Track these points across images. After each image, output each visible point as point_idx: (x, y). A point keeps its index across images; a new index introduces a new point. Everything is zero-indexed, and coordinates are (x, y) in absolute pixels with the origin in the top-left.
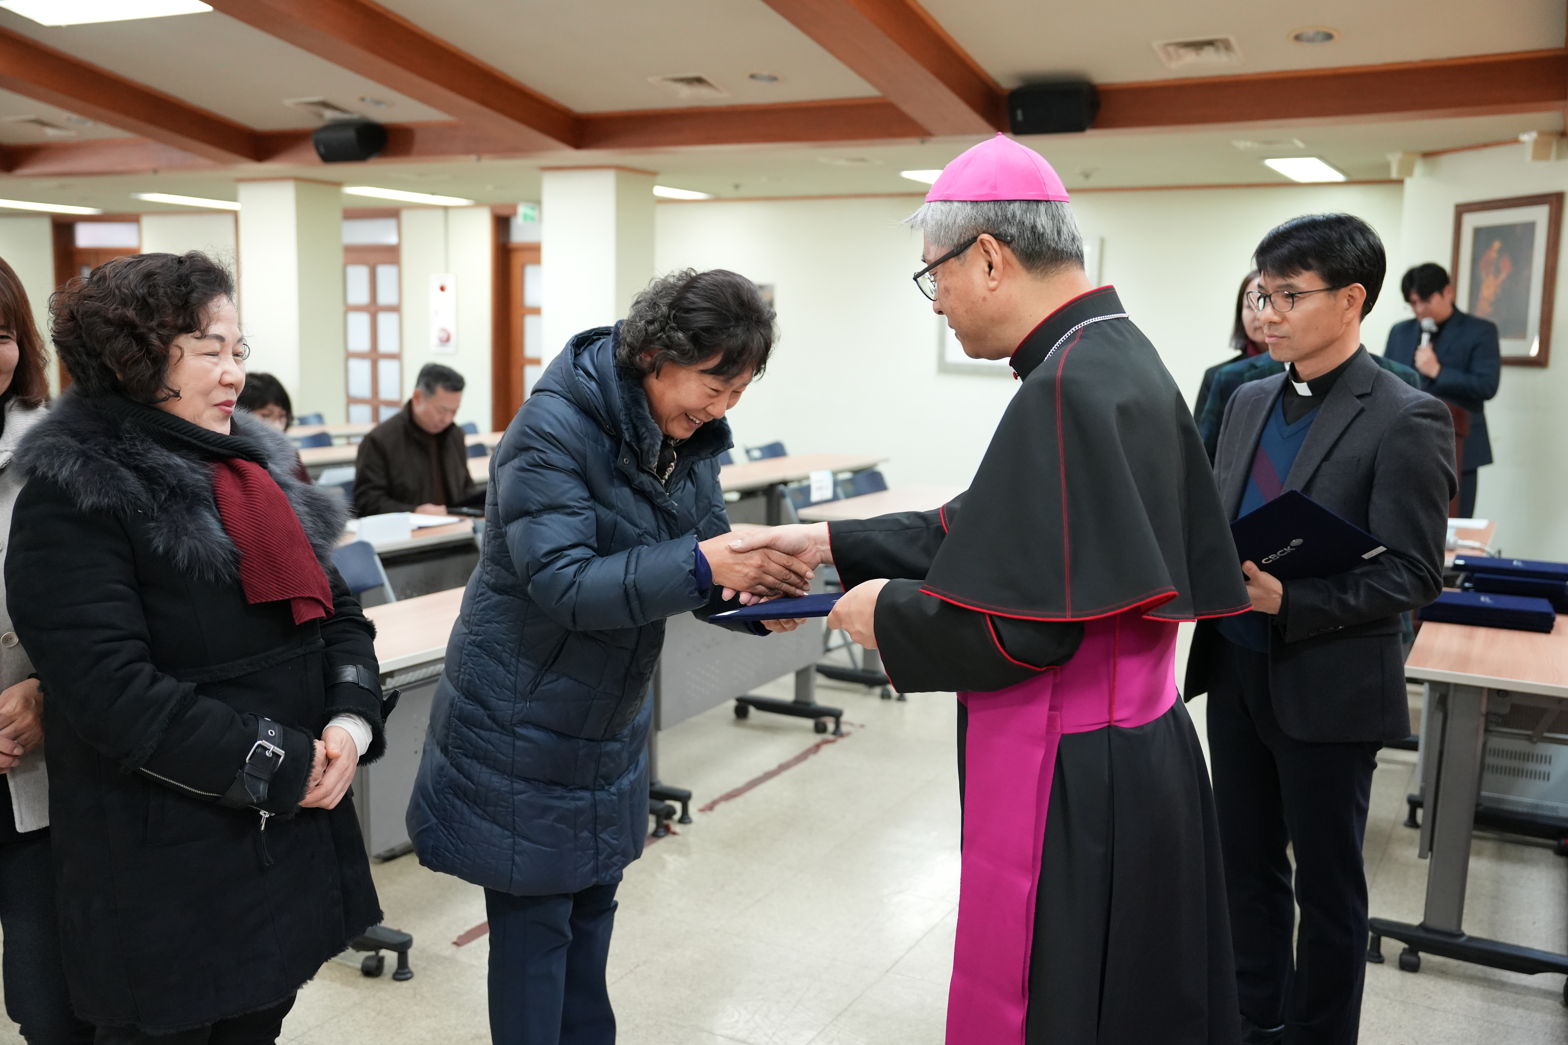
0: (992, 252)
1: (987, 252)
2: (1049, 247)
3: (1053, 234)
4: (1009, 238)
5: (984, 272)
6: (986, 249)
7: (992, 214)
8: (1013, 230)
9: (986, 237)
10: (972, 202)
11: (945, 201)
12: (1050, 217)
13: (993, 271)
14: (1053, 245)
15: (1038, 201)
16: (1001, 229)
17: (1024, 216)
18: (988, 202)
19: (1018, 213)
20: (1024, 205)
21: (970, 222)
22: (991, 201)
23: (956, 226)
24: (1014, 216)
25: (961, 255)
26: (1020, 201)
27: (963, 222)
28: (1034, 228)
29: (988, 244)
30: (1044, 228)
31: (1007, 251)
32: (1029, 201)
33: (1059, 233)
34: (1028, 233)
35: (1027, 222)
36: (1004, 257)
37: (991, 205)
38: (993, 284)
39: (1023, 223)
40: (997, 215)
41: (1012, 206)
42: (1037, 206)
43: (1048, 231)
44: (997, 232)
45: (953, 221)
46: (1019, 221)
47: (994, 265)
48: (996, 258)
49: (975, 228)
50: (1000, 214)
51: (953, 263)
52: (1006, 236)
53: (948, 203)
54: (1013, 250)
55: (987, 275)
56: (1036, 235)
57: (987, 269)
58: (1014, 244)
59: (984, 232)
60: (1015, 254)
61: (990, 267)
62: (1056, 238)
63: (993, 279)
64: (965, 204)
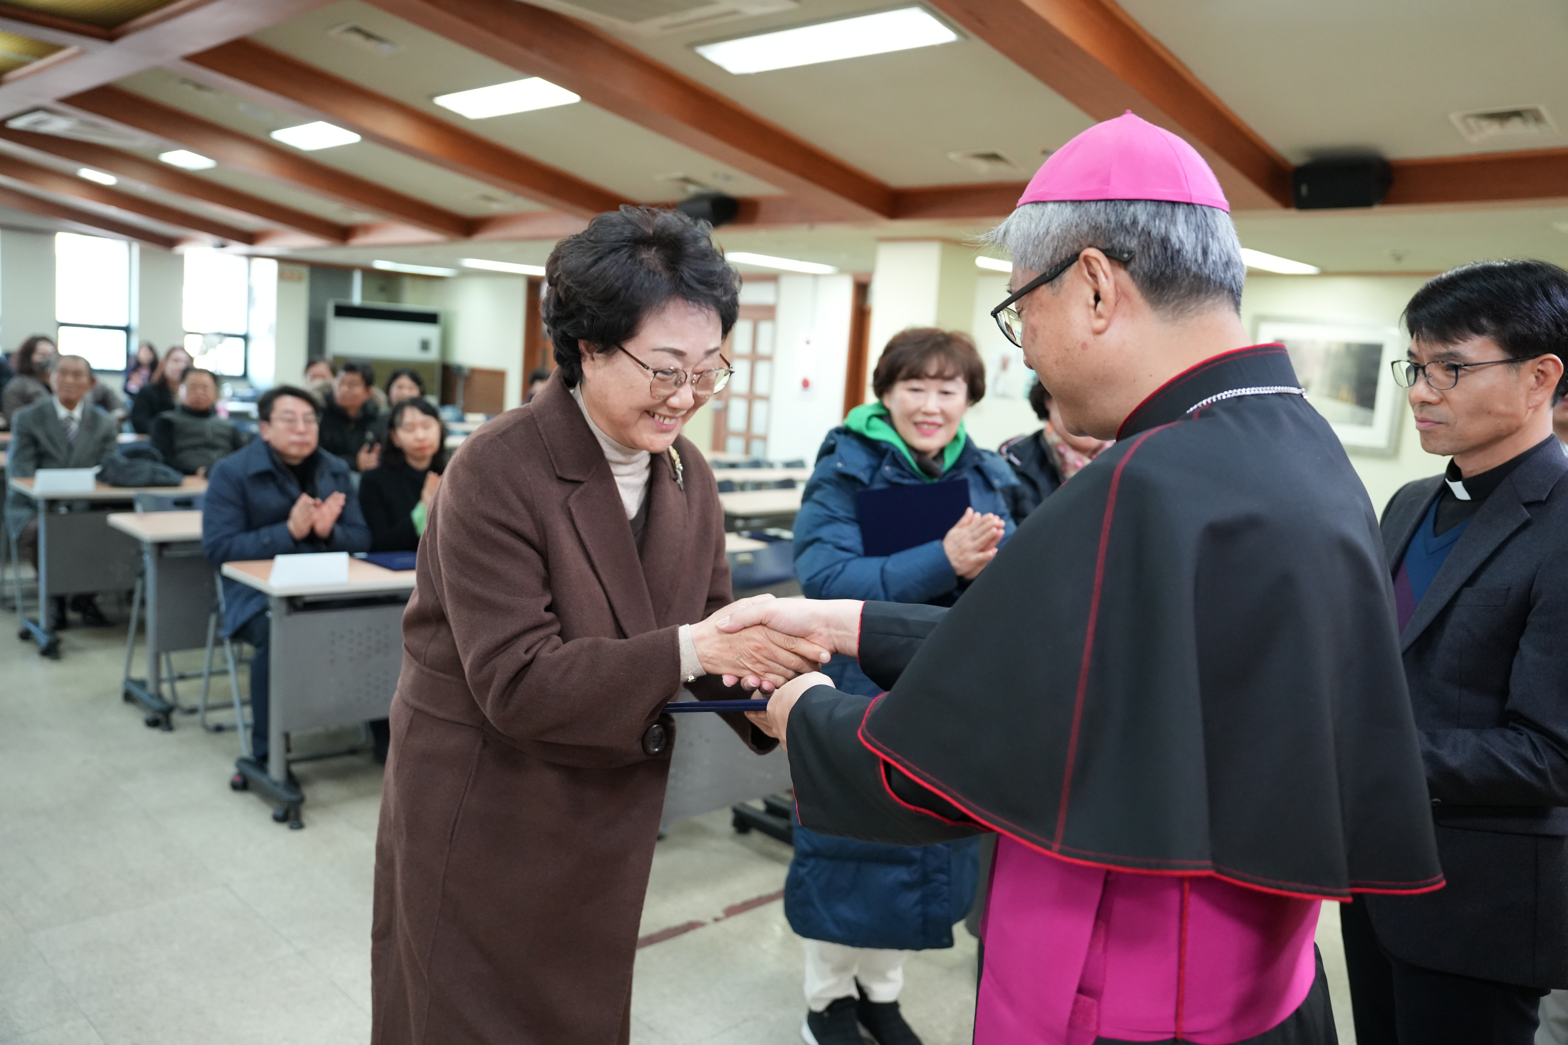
0: (1101, 276)
1: (1094, 276)
2: (1188, 270)
3: (1195, 253)
4: (1126, 255)
5: (1088, 306)
6: (1092, 271)
7: (1101, 219)
8: (1133, 243)
9: (1092, 252)
10: (1072, 201)
11: (1036, 203)
12: (1192, 227)
13: (1100, 304)
14: (1194, 268)
15: (1174, 203)
16: (1115, 242)
17: (1152, 223)
18: (1097, 201)
19: (1142, 218)
20: (1151, 208)
21: (1068, 231)
22: (1101, 200)
23: (1049, 238)
24: (1134, 222)
25: (1056, 281)
26: (1146, 200)
27: (1059, 231)
28: (1165, 242)
29: (1094, 263)
30: (1181, 242)
31: (1123, 275)
32: (1159, 202)
33: (1205, 252)
34: (1156, 249)
35: (1154, 232)
36: (1116, 284)
37: (1101, 205)
38: (1100, 324)
39: (1149, 233)
40: (1109, 221)
41: (1132, 208)
42: (1173, 211)
43: (1188, 247)
44: (1108, 246)
45: (1044, 230)
46: (1143, 229)
47: (1102, 296)
48: (1106, 286)
49: (1075, 240)
50: (1113, 219)
51: (1044, 292)
52: (1122, 252)
53: (1040, 205)
54: (1132, 274)
55: (1092, 311)
56: (1169, 253)
57: (1092, 302)
58: (1133, 266)
59: (1090, 246)
60: (1134, 280)
61: (1097, 298)
62: (1200, 259)
63: (1099, 316)
64: (1063, 205)
